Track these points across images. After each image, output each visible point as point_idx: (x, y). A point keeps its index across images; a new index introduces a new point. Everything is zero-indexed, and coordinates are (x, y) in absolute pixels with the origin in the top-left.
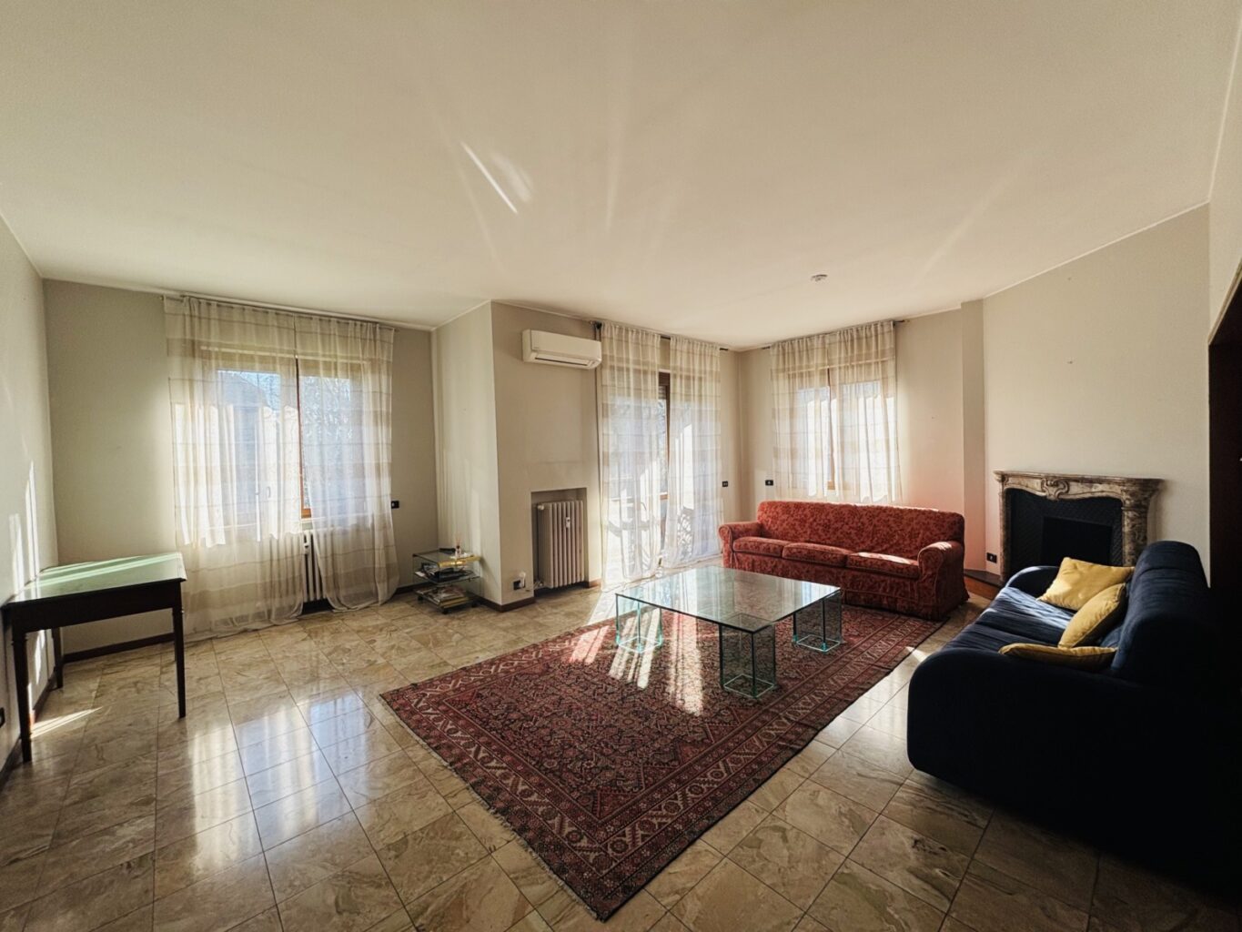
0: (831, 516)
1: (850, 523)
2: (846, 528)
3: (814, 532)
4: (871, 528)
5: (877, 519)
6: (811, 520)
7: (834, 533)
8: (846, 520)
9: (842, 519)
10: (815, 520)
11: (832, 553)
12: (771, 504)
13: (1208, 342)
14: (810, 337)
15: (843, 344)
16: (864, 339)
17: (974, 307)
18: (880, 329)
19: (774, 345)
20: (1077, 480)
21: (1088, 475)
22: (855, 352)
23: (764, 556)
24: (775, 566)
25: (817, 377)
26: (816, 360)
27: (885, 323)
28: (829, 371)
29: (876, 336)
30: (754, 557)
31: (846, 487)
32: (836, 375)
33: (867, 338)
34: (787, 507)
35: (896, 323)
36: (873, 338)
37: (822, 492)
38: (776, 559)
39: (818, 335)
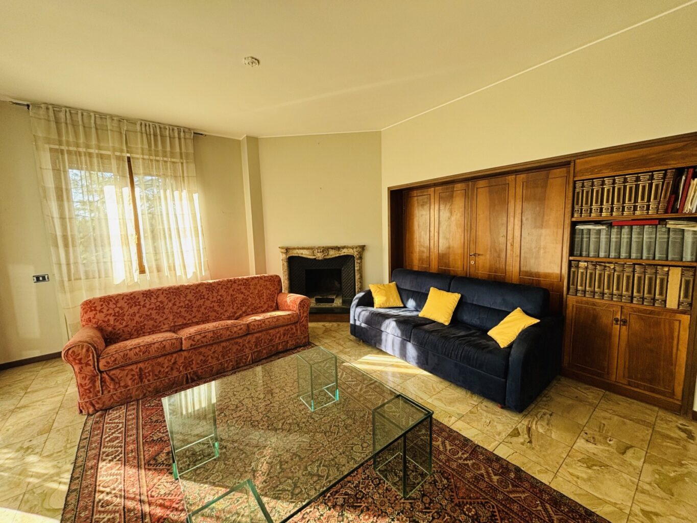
0: (190, 297)
1: (210, 298)
2: (208, 303)
3: (178, 315)
4: (229, 298)
5: (231, 289)
6: (170, 304)
7: (199, 311)
8: (206, 297)
9: (201, 297)
10: (174, 304)
11: (235, 326)
12: (106, 300)
13: (389, 188)
14: (102, 116)
15: (144, 135)
16: (168, 138)
17: (253, 141)
18: (182, 134)
19: (37, 105)
20: (332, 248)
21: (339, 245)
22: (160, 147)
23: (157, 358)
24: (175, 363)
25: (114, 162)
26: (112, 142)
27: (186, 130)
28: (129, 159)
29: (179, 139)
30: (141, 365)
31: (159, 270)
32: (138, 167)
33: (170, 138)
34: (132, 299)
35: (194, 133)
36: (177, 140)
37: (132, 277)
38: (175, 355)
39: (112, 117)
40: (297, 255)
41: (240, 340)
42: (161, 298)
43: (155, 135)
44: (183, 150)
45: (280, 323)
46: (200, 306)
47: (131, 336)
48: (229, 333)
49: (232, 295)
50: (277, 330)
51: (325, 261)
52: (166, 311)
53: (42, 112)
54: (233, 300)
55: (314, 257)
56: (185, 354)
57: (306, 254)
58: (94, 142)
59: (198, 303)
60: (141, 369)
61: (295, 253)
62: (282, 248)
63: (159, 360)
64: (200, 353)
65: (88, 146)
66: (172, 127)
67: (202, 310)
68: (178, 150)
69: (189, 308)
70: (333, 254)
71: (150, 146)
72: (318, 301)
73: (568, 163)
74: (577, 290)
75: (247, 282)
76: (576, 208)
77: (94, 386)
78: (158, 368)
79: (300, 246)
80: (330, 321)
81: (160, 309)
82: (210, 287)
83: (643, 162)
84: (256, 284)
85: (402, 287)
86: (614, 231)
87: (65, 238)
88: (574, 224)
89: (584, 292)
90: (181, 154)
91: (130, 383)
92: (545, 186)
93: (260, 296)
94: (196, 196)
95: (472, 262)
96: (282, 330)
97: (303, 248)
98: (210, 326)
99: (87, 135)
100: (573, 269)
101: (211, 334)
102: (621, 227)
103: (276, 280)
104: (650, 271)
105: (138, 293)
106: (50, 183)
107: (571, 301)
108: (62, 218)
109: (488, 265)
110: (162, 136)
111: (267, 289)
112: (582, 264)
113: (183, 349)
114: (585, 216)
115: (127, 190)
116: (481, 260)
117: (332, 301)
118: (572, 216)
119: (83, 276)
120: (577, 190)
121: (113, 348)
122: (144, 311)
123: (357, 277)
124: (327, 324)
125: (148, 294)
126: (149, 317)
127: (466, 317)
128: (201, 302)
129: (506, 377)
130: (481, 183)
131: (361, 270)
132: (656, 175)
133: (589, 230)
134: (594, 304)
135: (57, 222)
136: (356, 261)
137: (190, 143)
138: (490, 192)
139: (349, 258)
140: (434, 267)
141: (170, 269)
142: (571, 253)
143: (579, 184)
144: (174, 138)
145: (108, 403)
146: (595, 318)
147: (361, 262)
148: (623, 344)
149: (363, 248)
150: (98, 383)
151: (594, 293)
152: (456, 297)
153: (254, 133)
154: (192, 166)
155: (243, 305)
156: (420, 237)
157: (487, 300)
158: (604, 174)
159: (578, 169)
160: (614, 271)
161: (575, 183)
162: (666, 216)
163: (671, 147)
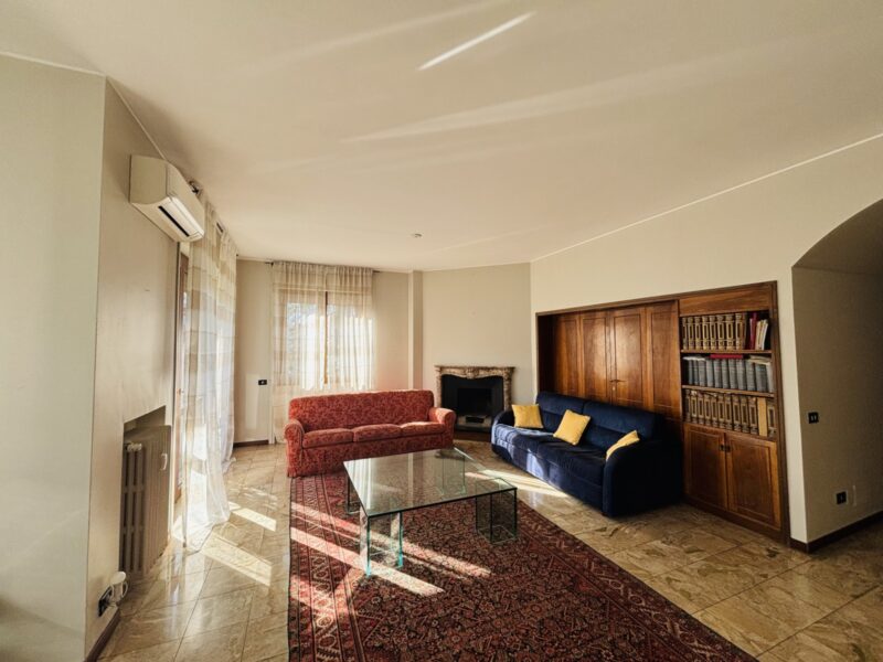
0: (360, 403)
1: (375, 406)
2: (373, 410)
4: (389, 407)
5: (392, 400)
6: (346, 408)
8: (372, 404)
9: (369, 404)
10: (349, 408)
11: (392, 428)
12: (306, 400)
13: (537, 314)
14: (313, 265)
15: (339, 276)
16: (354, 277)
17: (419, 274)
18: (365, 273)
19: (277, 262)
20: (482, 368)
21: (489, 366)
22: (348, 284)
23: (336, 444)
25: (317, 297)
26: (317, 284)
27: (368, 270)
28: (326, 293)
29: (362, 276)
30: (326, 448)
31: (338, 381)
32: (332, 298)
33: (356, 276)
34: (321, 401)
35: (373, 271)
36: (360, 278)
37: (318, 386)
38: (348, 445)
39: (319, 265)
40: (450, 374)
41: (395, 441)
42: (340, 402)
43: (345, 275)
44: (364, 285)
46: (366, 412)
47: (318, 429)
48: (386, 433)
51: (476, 380)
53: (280, 266)
54: (393, 409)
55: (465, 376)
56: (355, 445)
57: (457, 373)
58: (306, 284)
60: (326, 452)
61: (448, 372)
62: (437, 367)
63: (338, 447)
64: (365, 447)
65: (302, 287)
66: (358, 269)
67: (368, 415)
68: (360, 285)
69: (359, 412)
70: (483, 374)
71: (341, 284)
72: (468, 420)
73: (673, 301)
74: (692, 418)
75: (404, 395)
76: (685, 341)
77: (298, 458)
78: (336, 453)
79: (453, 365)
80: (478, 440)
81: (339, 411)
82: (376, 397)
83: (727, 305)
85: (544, 410)
86: (716, 363)
87: (281, 353)
88: (683, 355)
89: (698, 418)
90: (362, 288)
91: (318, 460)
93: (414, 408)
94: (370, 322)
95: (613, 389)
96: (429, 437)
97: (455, 368)
98: (374, 426)
99: (303, 280)
100: (687, 397)
101: (373, 432)
102: (721, 360)
103: (429, 396)
104: (743, 400)
106: (277, 315)
108: (281, 339)
109: (627, 392)
110: (351, 276)
111: (421, 402)
112: (693, 392)
113: (355, 439)
114: (691, 350)
115: (322, 318)
116: (621, 387)
117: (482, 421)
118: (681, 348)
119: (287, 383)
120: (684, 325)
121: (310, 434)
122: (328, 411)
123: (506, 398)
124: (475, 443)
125: (332, 398)
126: (331, 416)
127: (595, 439)
129: (601, 484)
130: (618, 313)
131: (510, 392)
132: (737, 316)
133: (697, 362)
134: (704, 431)
135: (278, 342)
136: (505, 383)
137: (369, 279)
138: (625, 322)
139: (498, 379)
141: (345, 380)
142: (685, 380)
143: (684, 320)
144: (358, 276)
145: (304, 472)
146: (706, 442)
147: (510, 383)
148: (730, 470)
149: (512, 370)
150: (300, 456)
151: (705, 420)
152: (585, 419)
153: (418, 268)
154: (369, 298)
157: (612, 424)
158: (702, 312)
159: (682, 306)
160: (717, 399)
161: (680, 319)
162: (747, 352)
163: (743, 293)
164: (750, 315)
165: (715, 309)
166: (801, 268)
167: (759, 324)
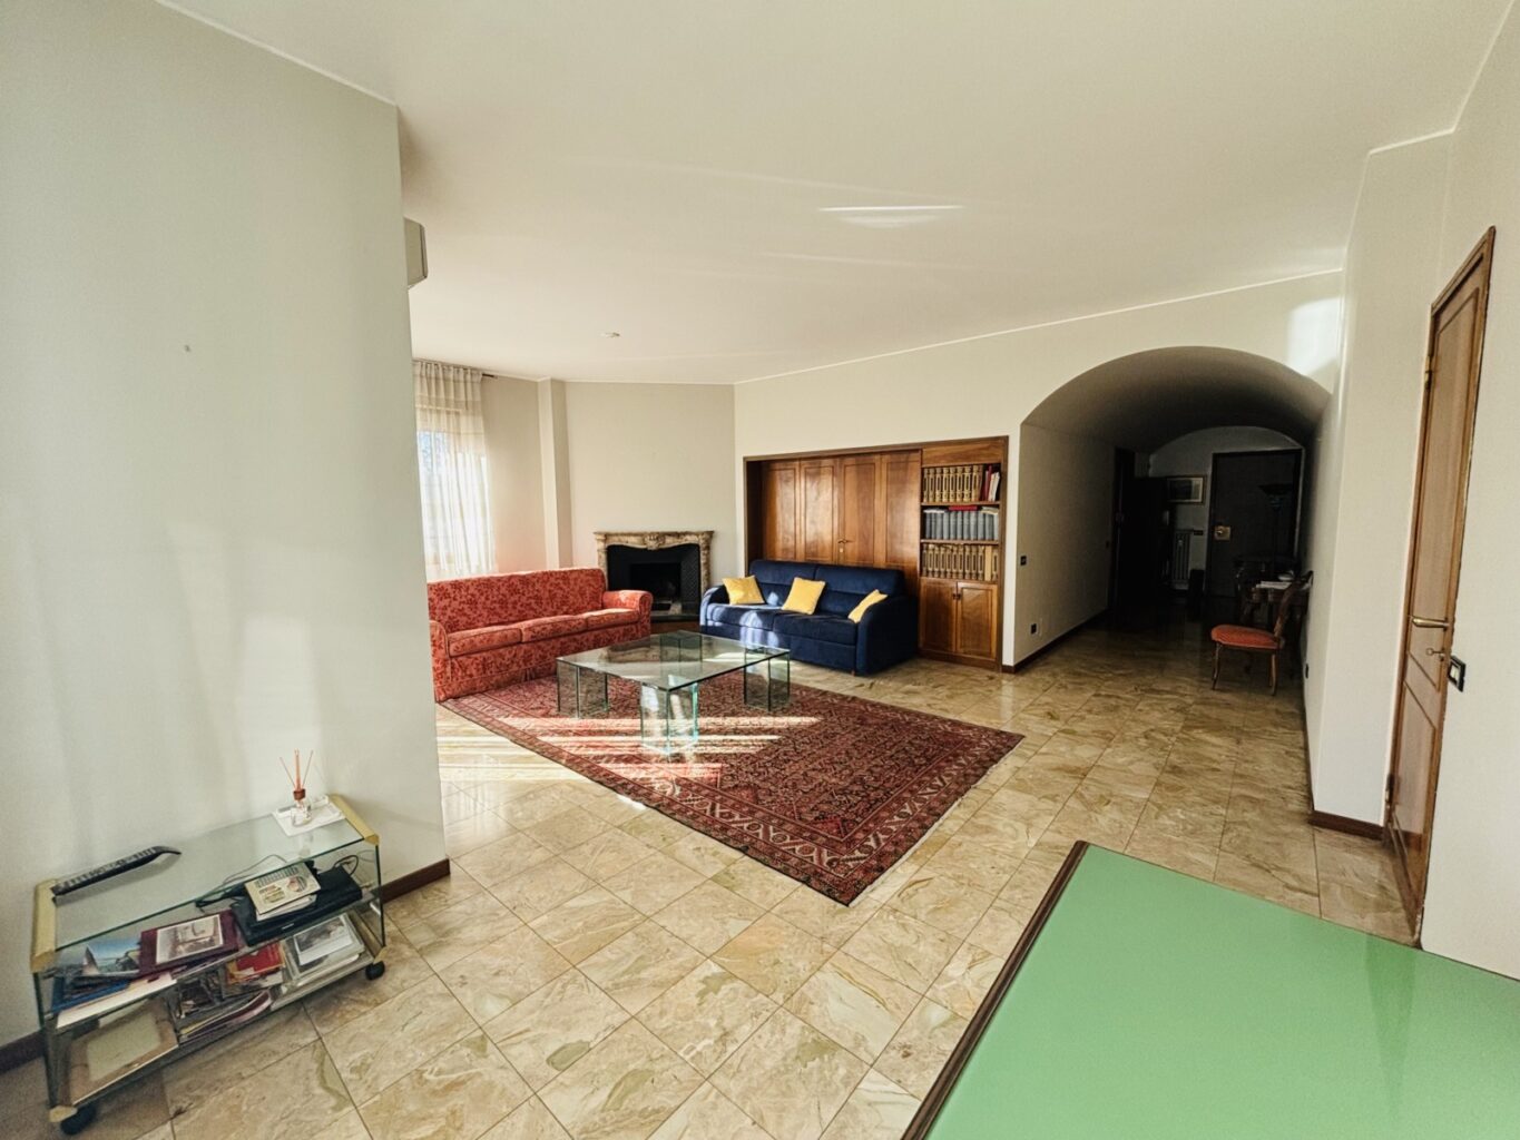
0: (503, 590)
2: (524, 599)
3: (492, 611)
4: (547, 594)
5: (548, 584)
6: (483, 598)
7: (514, 608)
8: (520, 591)
9: (516, 591)
10: (487, 599)
11: (573, 620)
13: (745, 459)
15: (425, 380)
16: (452, 383)
17: (559, 386)
18: (469, 377)
20: (670, 534)
21: (679, 531)
22: (442, 396)
24: (515, 655)
27: (474, 372)
29: (465, 382)
30: (485, 654)
33: (454, 381)
35: (484, 375)
36: (462, 385)
38: (515, 647)
40: (619, 543)
41: (578, 637)
42: (472, 590)
43: (437, 379)
44: (470, 398)
45: (620, 620)
46: (515, 603)
48: (567, 627)
49: (550, 591)
50: (616, 629)
51: (660, 552)
52: (479, 606)
55: (644, 547)
56: (524, 647)
57: (633, 542)
59: (513, 599)
60: (484, 658)
61: (615, 541)
62: (600, 534)
63: (501, 651)
64: (539, 647)
66: (459, 369)
68: (462, 398)
69: (503, 603)
70: (670, 542)
71: (429, 393)
73: (916, 451)
74: (928, 572)
76: (925, 493)
77: (445, 672)
78: (499, 660)
79: (625, 531)
81: (473, 603)
83: (966, 456)
84: (576, 579)
85: (762, 581)
86: (952, 515)
88: (923, 508)
89: (933, 572)
90: (466, 402)
91: (474, 672)
92: (906, 469)
93: (583, 594)
95: (841, 551)
96: (621, 629)
97: (629, 534)
100: (925, 551)
101: (549, 627)
102: (957, 511)
103: (598, 576)
104: (974, 549)
105: (446, 583)
107: (926, 581)
109: (856, 552)
110: (446, 380)
111: (590, 585)
112: (931, 546)
113: (524, 640)
114: (931, 503)
116: (849, 547)
117: (668, 607)
118: (922, 500)
120: (926, 476)
121: (457, 635)
122: (455, 604)
123: (703, 573)
127: (830, 606)
128: (516, 597)
129: (855, 644)
130: (850, 461)
131: (708, 564)
132: (975, 468)
133: (935, 514)
134: (939, 583)
136: (702, 552)
137: (478, 388)
138: (858, 473)
139: (694, 548)
140: (800, 558)
142: (923, 535)
143: (926, 471)
144: (459, 381)
145: (457, 692)
146: (940, 594)
147: (709, 553)
148: (960, 617)
149: (711, 534)
150: (449, 669)
151: (939, 572)
152: (818, 586)
153: (560, 375)
154: (479, 420)
155: (564, 603)
156: (784, 521)
157: (850, 586)
158: (943, 463)
159: (925, 456)
160: (952, 550)
161: (923, 469)
162: (981, 503)
163: (980, 446)
164: (986, 467)
165: (956, 460)
166: (1027, 424)
167: (993, 476)
